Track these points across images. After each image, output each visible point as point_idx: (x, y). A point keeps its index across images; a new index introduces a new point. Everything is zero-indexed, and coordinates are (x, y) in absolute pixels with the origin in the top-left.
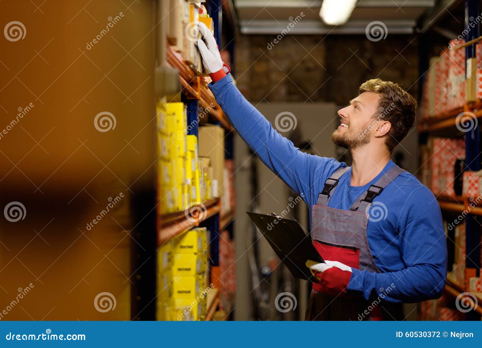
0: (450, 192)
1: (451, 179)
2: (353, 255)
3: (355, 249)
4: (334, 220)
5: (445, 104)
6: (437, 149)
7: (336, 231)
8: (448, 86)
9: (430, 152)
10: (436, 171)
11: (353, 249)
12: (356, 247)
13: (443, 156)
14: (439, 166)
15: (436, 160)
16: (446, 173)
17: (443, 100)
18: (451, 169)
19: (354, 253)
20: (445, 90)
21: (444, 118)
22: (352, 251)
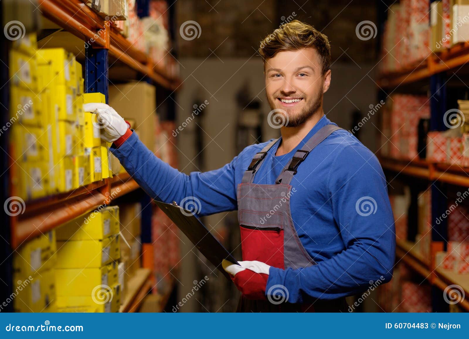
0: (413, 155)
1: (413, 141)
2: (277, 237)
3: (278, 230)
4: (258, 198)
5: (406, 57)
6: (397, 107)
7: (260, 212)
8: (410, 36)
9: (389, 110)
10: (396, 132)
11: (277, 230)
12: (280, 227)
13: (405, 114)
14: (400, 126)
15: (396, 120)
16: (408, 135)
17: (404, 52)
18: (413, 130)
19: (277, 235)
20: (405, 40)
21: (405, 72)
22: (275, 232)
